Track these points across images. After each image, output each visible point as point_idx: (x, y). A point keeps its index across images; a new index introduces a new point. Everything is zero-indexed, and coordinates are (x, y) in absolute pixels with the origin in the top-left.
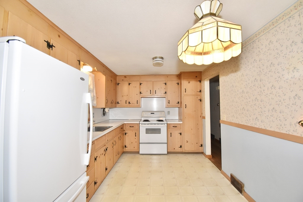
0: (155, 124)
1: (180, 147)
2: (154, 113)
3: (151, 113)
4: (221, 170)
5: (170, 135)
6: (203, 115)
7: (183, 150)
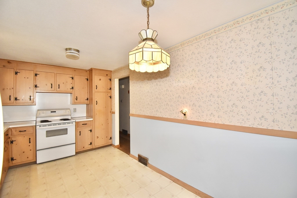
1: (90, 144)
3: (51, 112)
4: (130, 154)
5: (78, 133)
6: (113, 111)
7: (94, 146)
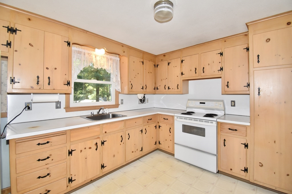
0: (201, 120)
1: (244, 171)
2: (204, 103)
3: (201, 103)
5: (222, 142)
